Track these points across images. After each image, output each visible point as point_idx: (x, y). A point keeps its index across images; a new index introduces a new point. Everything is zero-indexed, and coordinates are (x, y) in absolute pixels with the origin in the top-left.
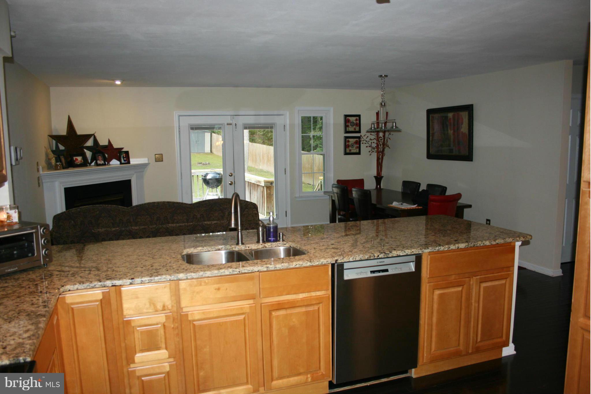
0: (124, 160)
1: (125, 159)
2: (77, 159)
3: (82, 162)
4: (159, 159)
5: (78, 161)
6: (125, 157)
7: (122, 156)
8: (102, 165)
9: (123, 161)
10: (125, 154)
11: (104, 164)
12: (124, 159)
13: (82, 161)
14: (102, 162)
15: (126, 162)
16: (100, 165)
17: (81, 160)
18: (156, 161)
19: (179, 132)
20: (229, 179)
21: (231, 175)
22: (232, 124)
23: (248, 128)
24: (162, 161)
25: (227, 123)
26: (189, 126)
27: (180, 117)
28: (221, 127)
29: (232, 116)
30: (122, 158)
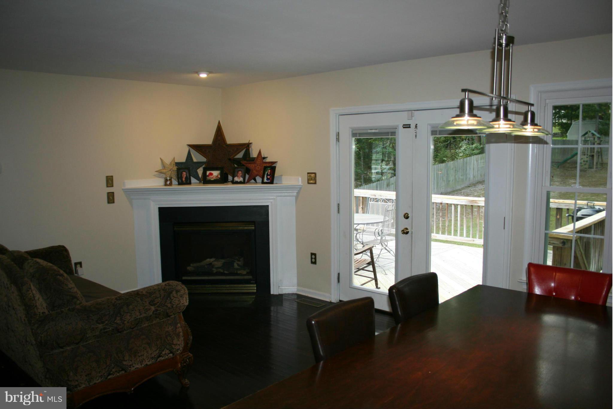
0: (268, 179)
1: (269, 177)
2: (211, 174)
3: (218, 177)
4: (312, 178)
5: (212, 176)
6: (269, 174)
7: (266, 173)
8: (240, 183)
9: (265, 180)
10: (270, 171)
11: (243, 181)
12: (267, 177)
13: (219, 176)
14: (241, 179)
15: (269, 181)
16: (237, 183)
17: (218, 175)
18: (308, 183)
19: (338, 140)
20: (405, 224)
21: (406, 217)
22: (411, 126)
23: (439, 133)
24: (315, 183)
25: (404, 125)
26: (351, 130)
27: (340, 116)
28: (395, 132)
29: (410, 112)
30: (266, 176)
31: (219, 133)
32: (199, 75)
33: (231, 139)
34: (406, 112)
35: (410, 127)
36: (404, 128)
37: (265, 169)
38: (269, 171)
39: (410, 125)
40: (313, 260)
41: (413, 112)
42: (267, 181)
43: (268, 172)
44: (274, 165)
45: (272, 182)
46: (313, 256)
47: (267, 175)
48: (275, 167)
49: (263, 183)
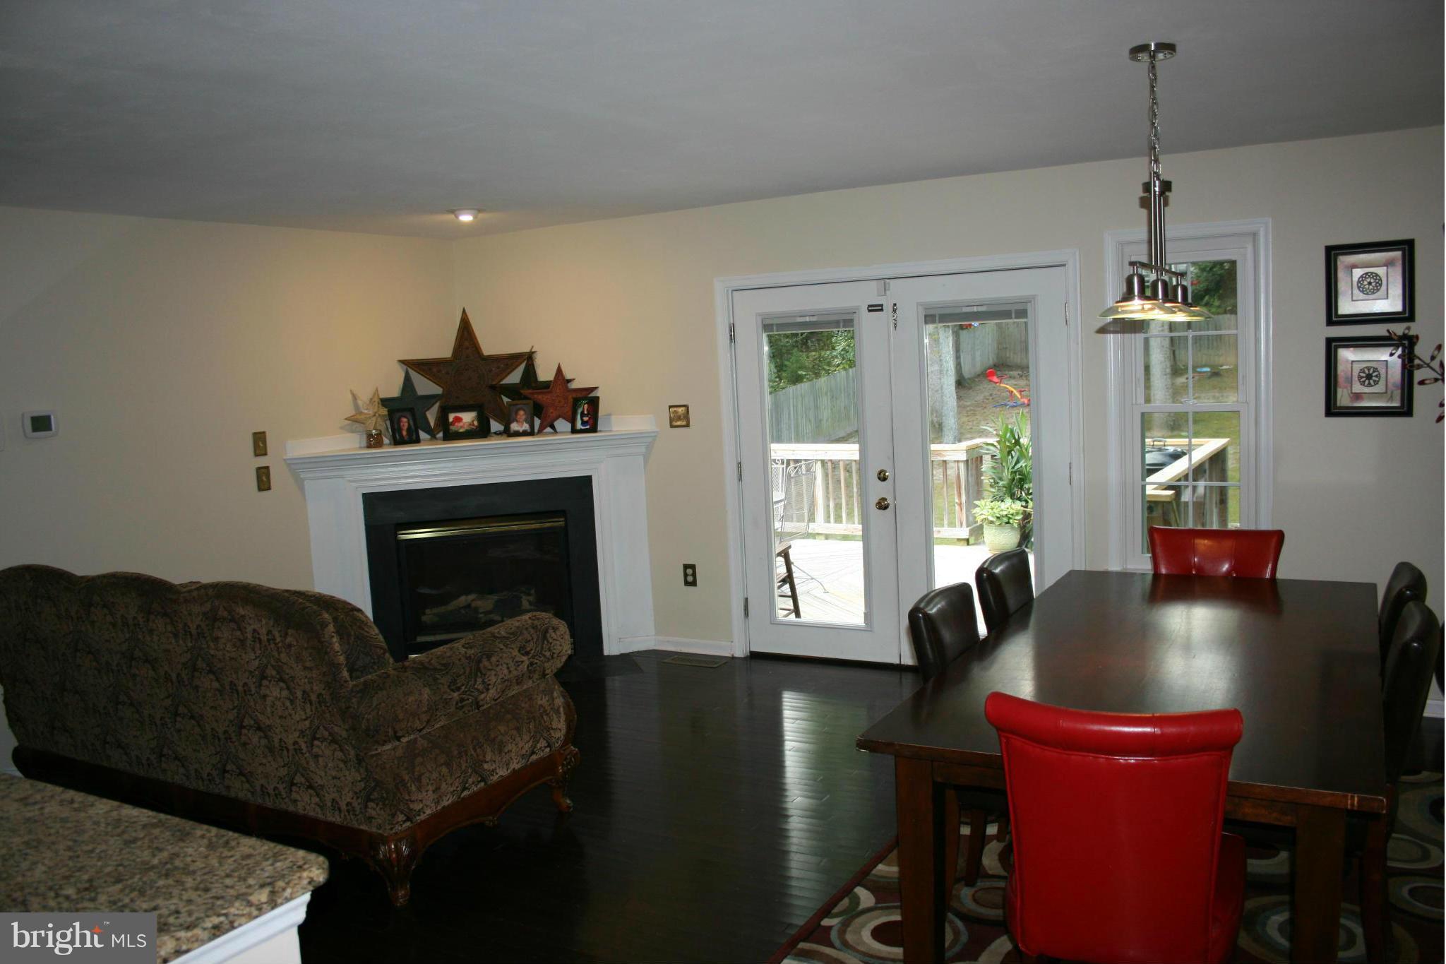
0: (584, 423)
1: (586, 419)
2: (458, 420)
3: (473, 425)
4: (680, 417)
5: (461, 424)
6: (586, 412)
7: (580, 411)
8: (525, 434)
9: (579, 426)
10: (588, 406)
11: (529, 431)
12: (582, 419)
13: (476, 423)
14: (526, 427)
15: (588, 427)
16: (517, 434)
17: (473, 421)
18: (672, 426)
19: (732, 338)
20: (879, 490)
21: (882, 477)
22: (884, 308)
23: (939, 318)
24: (688, 426)
25: (869, 306)
26: (759, 319)
27: (734, 292)
28: (852, 321)
29: (882, 282)
30: (579, 417)
31: (465, 331)
32: (457, 217)
33: (491, 345)
34: (875, 282)
35: (882, 310)
36: (870, 311)
37: (576, 403)
38: (586, 406)
39: (882, 305)
40: (690, 579)
41: (888, 281)
42: (583, 428)
43: (583, 409)
44: (593, 395)
45: (594, 429)
46: (689, 571)
47: (583, 415)
48: (598, 398)
49: (574, 431)
